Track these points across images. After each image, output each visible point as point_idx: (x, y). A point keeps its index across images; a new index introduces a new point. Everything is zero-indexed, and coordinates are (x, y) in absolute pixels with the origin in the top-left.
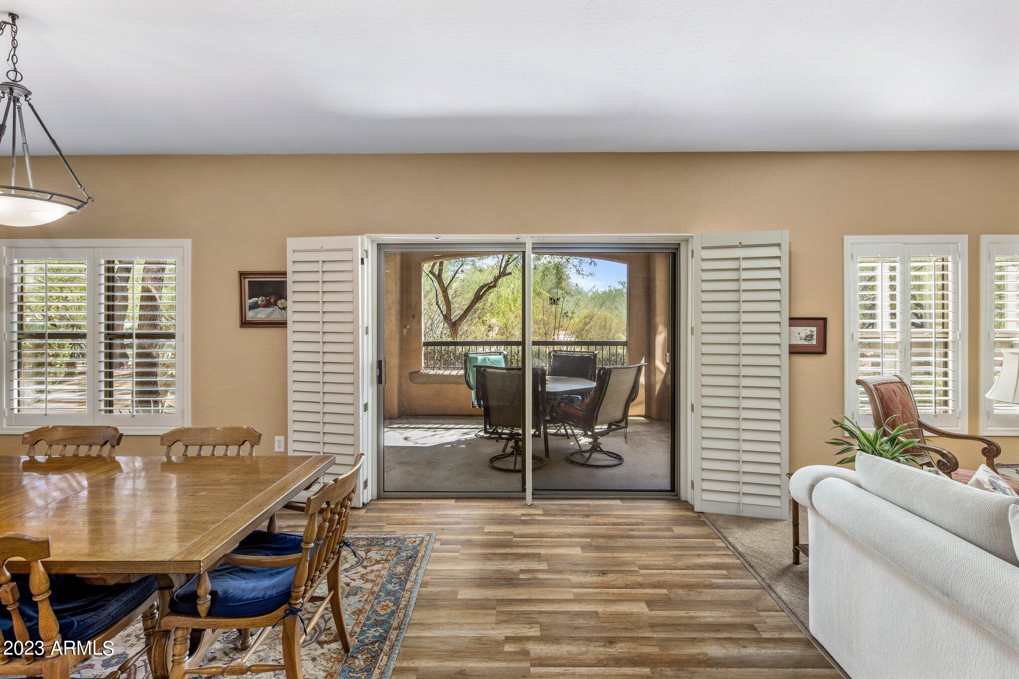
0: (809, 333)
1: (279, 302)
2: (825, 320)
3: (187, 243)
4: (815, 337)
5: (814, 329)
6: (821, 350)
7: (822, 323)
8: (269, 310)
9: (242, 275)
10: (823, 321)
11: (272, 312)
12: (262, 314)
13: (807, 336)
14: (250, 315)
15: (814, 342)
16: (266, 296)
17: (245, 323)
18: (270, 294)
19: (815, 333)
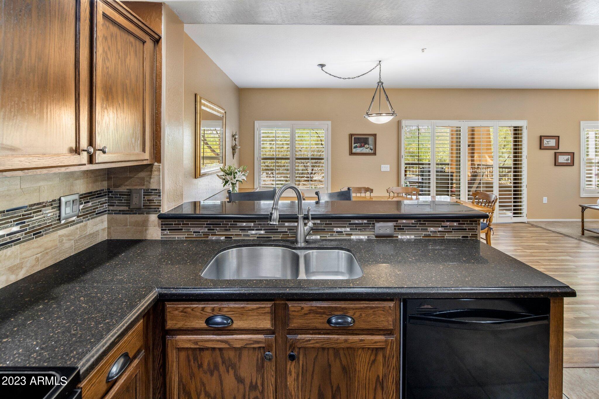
0: (567, 158)
1: (365, 146)
3: (329, 123)
4: (570, 159)
7: (572, 154)
8: (362, 149)
9: (351, 135)
11: (363, 149)
12: (359, 150)
14: (354, 151)
16: (360, 143)
17: (351, 153)
18: (362, 143)
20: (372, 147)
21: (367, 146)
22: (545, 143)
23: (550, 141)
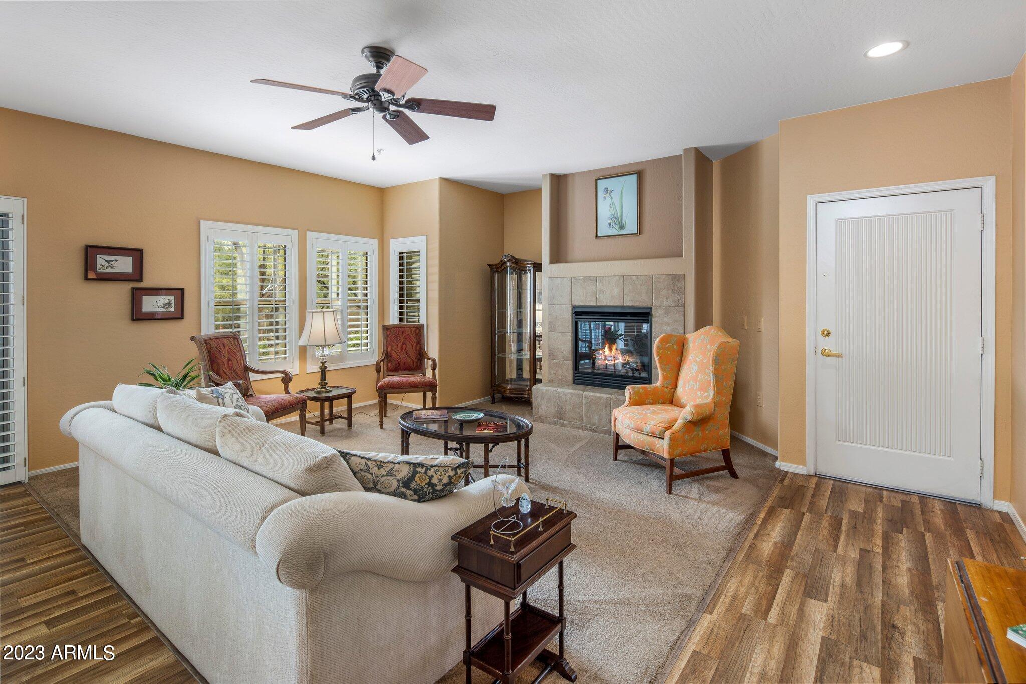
0: (167, 302)
2: (182, 290)
4: (173, 305)
5: (172, 298)
6: (180, 316)
7: (180, 293)
10: (180, 291)
13: (165, 305)
15: (172, 310)
19: (173, 302)
22: (101, 265)
23: (116, 261)
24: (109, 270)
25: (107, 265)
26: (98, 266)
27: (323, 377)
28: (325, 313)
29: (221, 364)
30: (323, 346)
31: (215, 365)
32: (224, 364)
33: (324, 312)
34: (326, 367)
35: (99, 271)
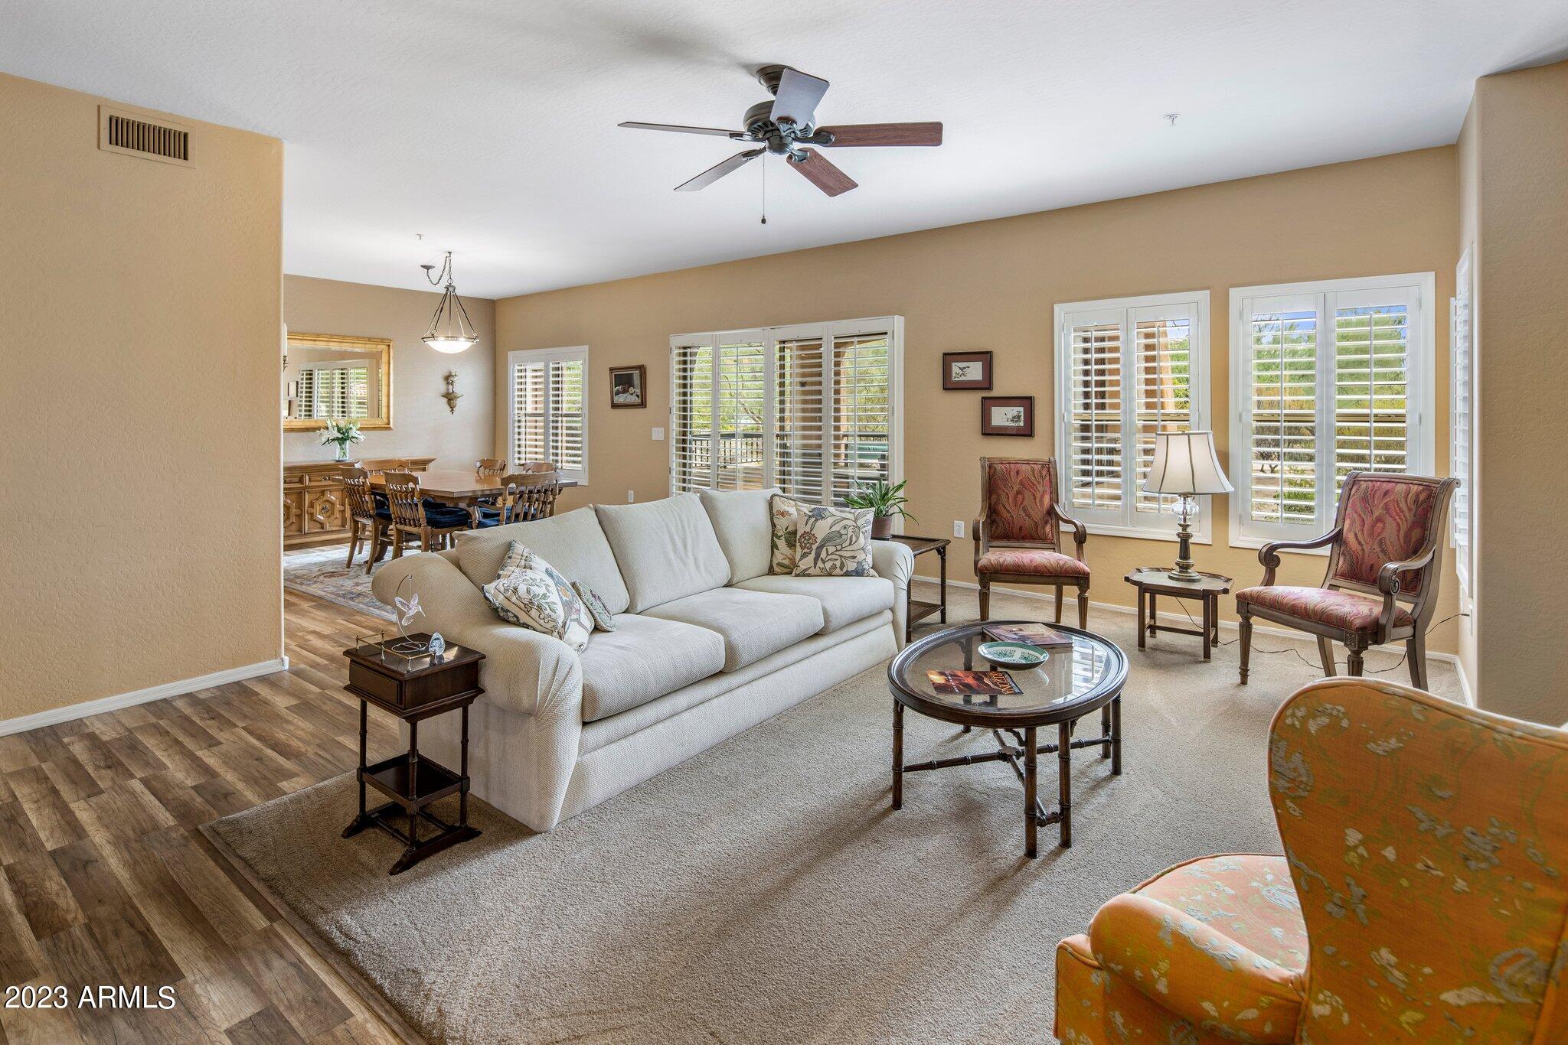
0: (1016, 414)
2: (1031, 398)
3: (586, 348)
4: (1022, 417)
5: (1021, 409)
6: (1029, 432)
7: (1028, 402)
9: (611, 370)
10: (1029, 400)
13: (1014, 417)
15: (1021, 424)
17: (614, 406)
19: (1022, 414)
20: (638, 391)
21: (631, 390)
22: (956, 373)
23: (968, 367)
24: (963, 378)
25: (961, 372)
26: (954, 375)
27: (1185, 553)
28: (1191, 436)
29: (1003, 496)
30: (1186, 495)
31: (994, 497)
32: (1008, 498)
33: (1189, 435)
34: (1189, 536)
35: (957, 379)
